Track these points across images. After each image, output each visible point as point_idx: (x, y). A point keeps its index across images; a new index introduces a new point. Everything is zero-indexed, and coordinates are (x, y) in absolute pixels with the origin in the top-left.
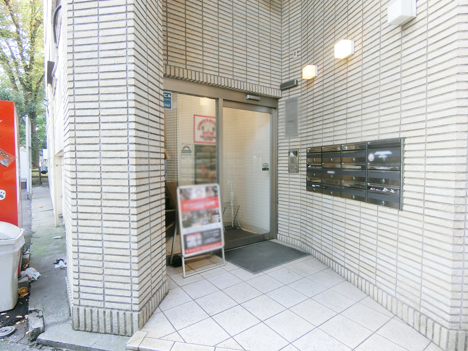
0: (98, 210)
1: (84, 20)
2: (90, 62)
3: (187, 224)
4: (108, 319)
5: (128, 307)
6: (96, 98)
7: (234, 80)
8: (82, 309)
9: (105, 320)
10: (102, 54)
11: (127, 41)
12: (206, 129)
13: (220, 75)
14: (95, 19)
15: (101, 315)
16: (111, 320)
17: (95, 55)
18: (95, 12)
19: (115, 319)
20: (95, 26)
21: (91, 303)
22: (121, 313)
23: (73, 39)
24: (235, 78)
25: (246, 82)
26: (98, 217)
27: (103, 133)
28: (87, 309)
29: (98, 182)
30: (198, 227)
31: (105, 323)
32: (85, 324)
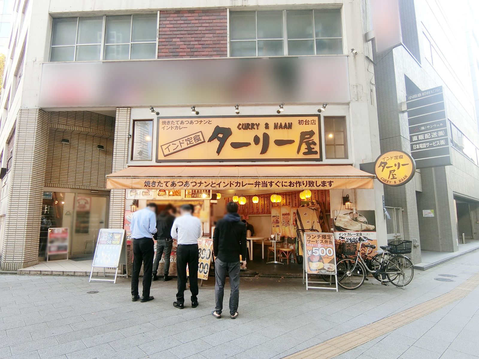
0: (15, 233)
1: (17, 179)
2: (17, 190)
3: (52, 242)
4: (14, 266)
5: (20, 262)
6: (18, 200)
7: (83, 186)
8: (6, 264)
9: (13, 266)
10: (21, 188)
11: (29, 185)
12: (81, 203)
13: (76, 184)
14: (20, 179)
15: (12, 265)
16: (15, 266)
17: (19, 188)
18: (21, 177)
19: (16, 266)
20: (20, 181)
21: (9, 262)
22: (18, 264)
23: (13, 184)
24: (83, 185)
25: (90, 186)
26: (15, 235)
27: (19, 210)
28: (7, 263)
29: (16, 224)
30: (57, 244)
31: (12, 267)
32: (6, 268)
